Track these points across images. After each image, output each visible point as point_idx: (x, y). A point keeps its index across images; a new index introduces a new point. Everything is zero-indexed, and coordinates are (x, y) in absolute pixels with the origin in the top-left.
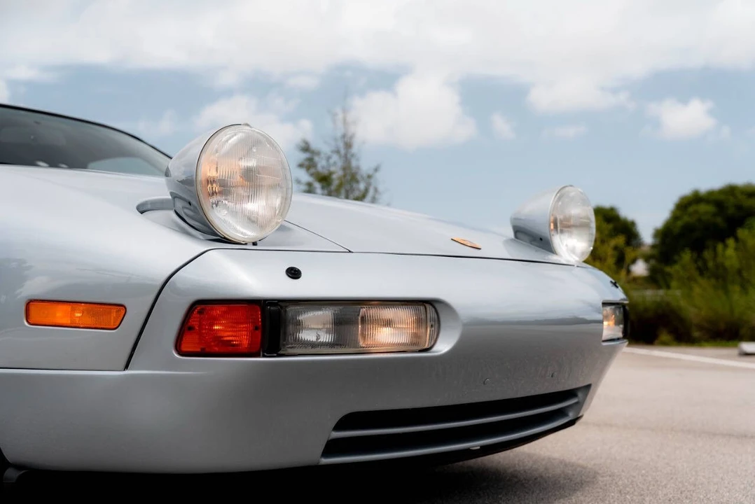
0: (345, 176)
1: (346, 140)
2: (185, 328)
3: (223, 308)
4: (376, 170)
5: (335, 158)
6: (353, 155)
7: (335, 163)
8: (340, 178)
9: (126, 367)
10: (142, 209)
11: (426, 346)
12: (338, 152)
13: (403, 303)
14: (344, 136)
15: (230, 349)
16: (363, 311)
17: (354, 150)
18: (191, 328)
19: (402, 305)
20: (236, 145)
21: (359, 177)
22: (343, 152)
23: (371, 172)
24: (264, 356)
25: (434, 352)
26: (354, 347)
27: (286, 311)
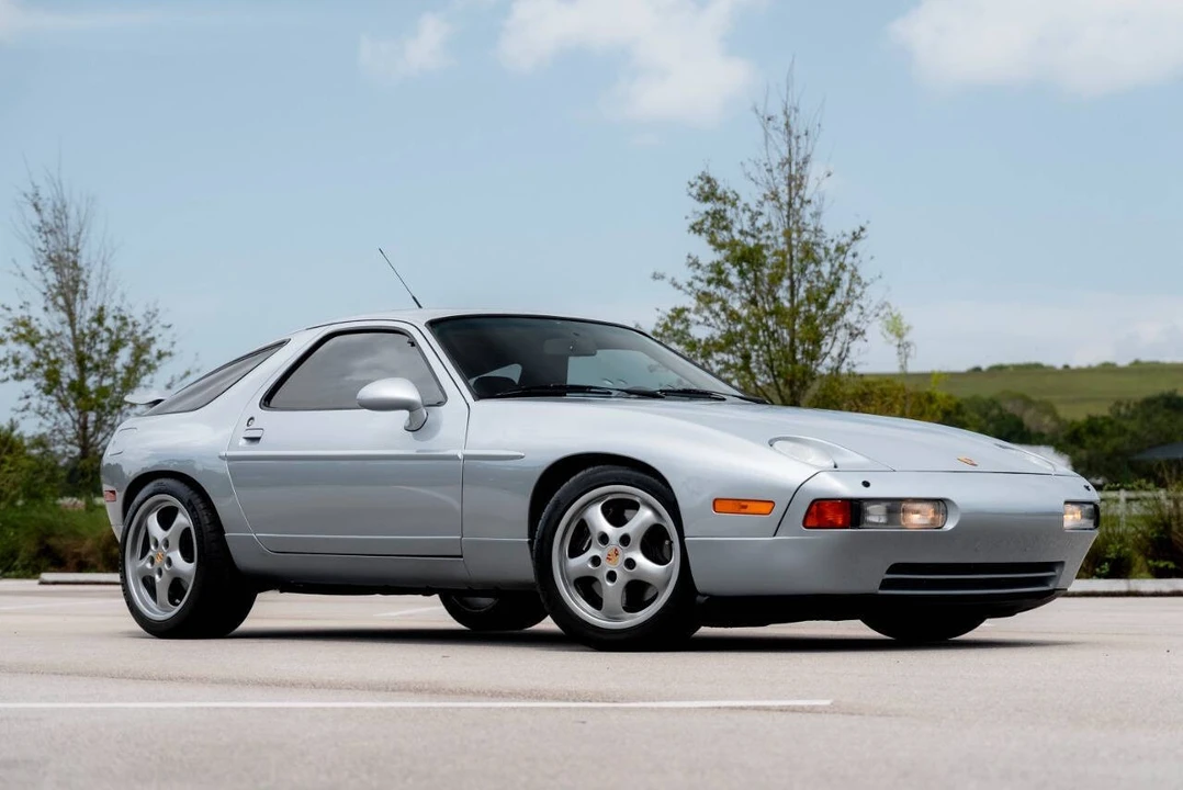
2: (809, 514)
3: (831, 503)
4: (857, 235)
5: (769, 212)
6: (805, 203)
9: (775, 535)
11: (940, 526)
12: (775, 198)
13: (926, 500)
14: (787, 162)
15: (833, 525)
16: (903, 505)
18: (812, 514)
21: (819, 252)
22: (784, 195)
23: (844, 241)
24: (851, 529)
25: (944, 529)
26: (899, 525)
27: (861, 505)
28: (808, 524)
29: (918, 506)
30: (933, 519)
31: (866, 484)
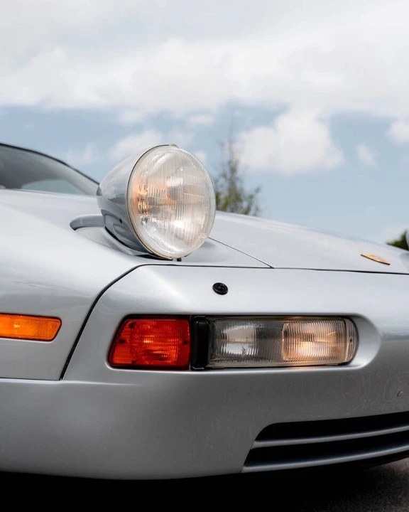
0: (230, 196)
1: (232, 164)
2: (117, 341)
3: (154, 322)
4: (257, 190)
5: (222, 181)
6: (237, 179)
7: (222, 186)
8: (226, 198)
9: (62, 377)
10: (75, 226)
11: (346, 361)
12: (224, 176)
13: (323, 318)
14: (230, 162)
15: (160, 363)
16: (286, 326)
17: (239, 173)
18: (122, 341)
19: (323, 320)
20: (164, 165)
21: (242, 197)
22: (229, 175)
23: (252, 192)
24: (193, 370)
25: (351, 366)
26: (277, 361)
27: (213, 326)
28: (117, 360)
29: (310, 328)
30: (335, 349)
31: (220, 289)
